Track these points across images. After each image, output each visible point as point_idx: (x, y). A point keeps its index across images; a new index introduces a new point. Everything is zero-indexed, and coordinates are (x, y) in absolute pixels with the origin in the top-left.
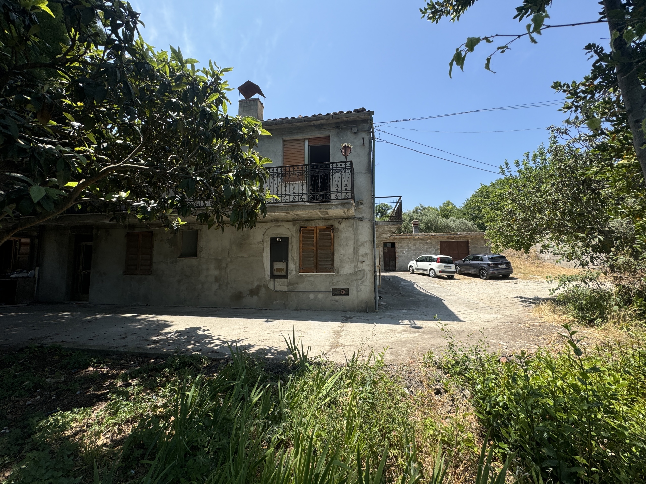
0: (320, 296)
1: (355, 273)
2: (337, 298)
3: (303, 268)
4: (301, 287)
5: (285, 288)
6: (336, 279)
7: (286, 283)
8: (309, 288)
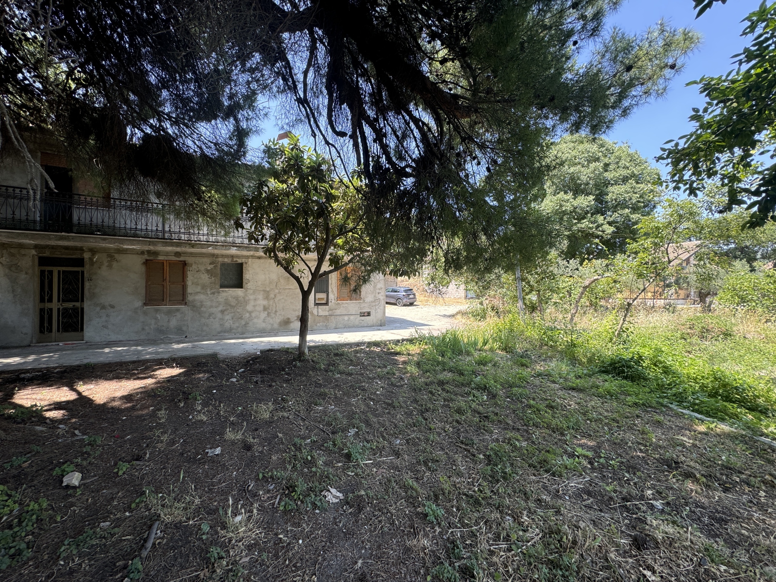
0: (352, 317)
1: (374, 301)
2: (363, 318)
3: (340, 298)
4: (338, 312)
5: (327, 313)
6: (363, 305)
7: (327, 309)
8: (345, 312)
